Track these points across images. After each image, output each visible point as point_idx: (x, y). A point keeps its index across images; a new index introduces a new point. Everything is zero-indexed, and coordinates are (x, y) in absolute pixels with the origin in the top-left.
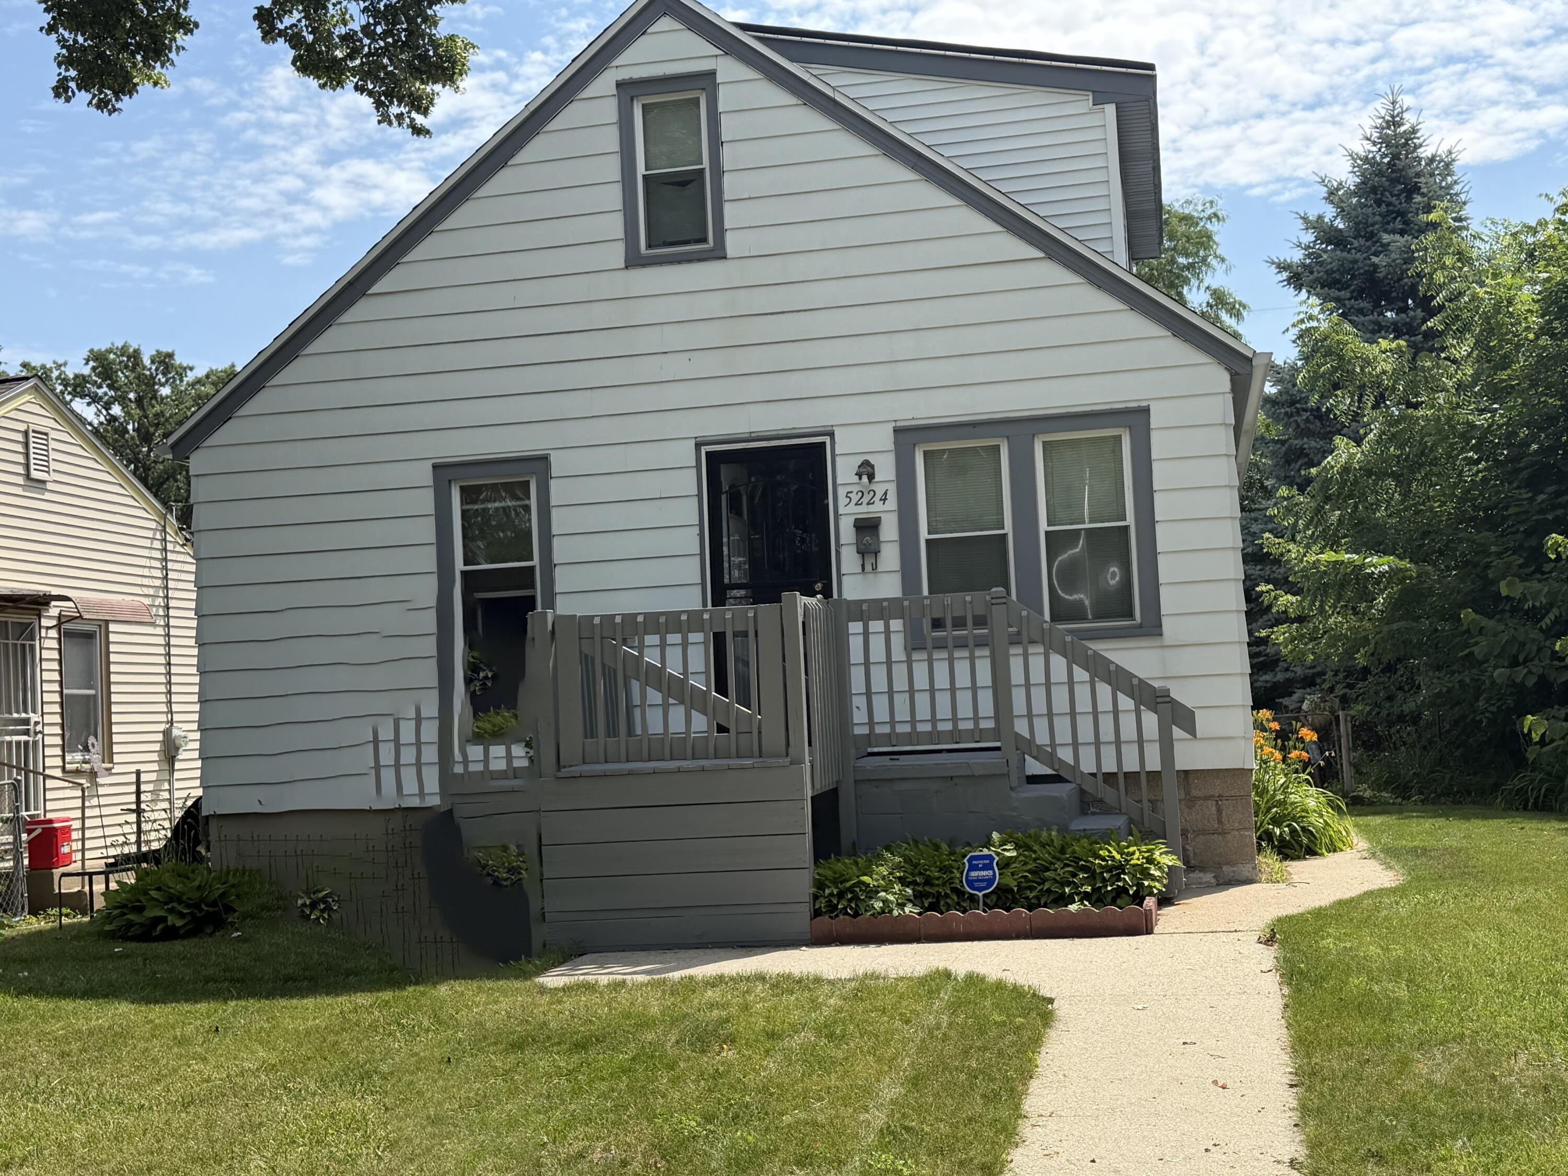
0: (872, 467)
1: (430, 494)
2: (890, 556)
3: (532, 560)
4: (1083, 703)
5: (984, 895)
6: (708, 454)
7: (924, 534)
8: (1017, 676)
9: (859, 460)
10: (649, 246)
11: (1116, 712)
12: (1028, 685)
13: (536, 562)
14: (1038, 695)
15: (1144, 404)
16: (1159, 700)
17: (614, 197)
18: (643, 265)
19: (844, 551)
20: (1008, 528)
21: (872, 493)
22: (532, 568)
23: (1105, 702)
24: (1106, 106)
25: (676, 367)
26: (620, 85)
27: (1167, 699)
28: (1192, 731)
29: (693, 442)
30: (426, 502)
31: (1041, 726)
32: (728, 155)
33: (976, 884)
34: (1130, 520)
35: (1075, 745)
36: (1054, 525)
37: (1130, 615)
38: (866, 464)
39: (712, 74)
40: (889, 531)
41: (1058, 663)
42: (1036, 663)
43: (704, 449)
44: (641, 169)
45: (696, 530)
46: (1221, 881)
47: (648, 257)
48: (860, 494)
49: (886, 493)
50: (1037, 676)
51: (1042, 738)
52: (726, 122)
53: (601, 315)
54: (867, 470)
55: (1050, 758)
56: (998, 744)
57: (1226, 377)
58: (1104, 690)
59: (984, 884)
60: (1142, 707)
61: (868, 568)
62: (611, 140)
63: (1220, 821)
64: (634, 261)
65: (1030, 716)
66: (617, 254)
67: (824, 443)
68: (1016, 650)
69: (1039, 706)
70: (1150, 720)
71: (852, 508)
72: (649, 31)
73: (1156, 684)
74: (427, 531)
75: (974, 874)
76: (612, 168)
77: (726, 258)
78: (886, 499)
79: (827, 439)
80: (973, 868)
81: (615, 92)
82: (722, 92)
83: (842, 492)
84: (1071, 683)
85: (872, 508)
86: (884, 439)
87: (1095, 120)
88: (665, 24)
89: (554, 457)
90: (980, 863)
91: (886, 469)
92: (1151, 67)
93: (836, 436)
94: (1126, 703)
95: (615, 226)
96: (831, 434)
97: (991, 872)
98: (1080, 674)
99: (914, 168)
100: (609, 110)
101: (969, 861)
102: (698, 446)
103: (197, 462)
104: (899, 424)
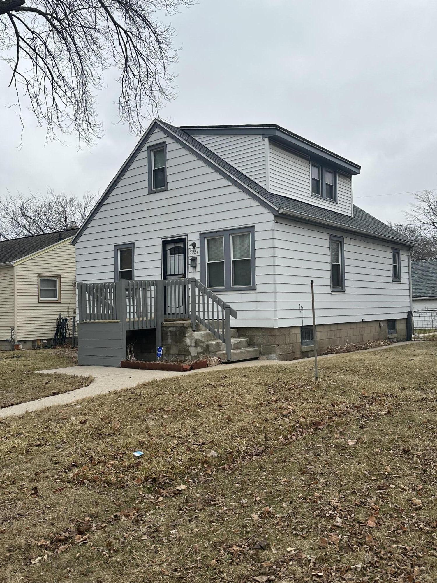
0: (195, 244)
1: (114, 253)
2: (198, 268)
7: (207, 262)
9: (192, 242)
10: (154, 188)
13: (132, 269)
15: (254, 225)
16: (226, 308)
17: (146, 176)
18: (152, 193)
19: (189, 266)
20: (224, 260)
21: (195, 251)
24: (266, 138)
25: (158, 219)
27: (229, 308)
28: (235, 317)
29: (160, 238)
32: (168, 163)
34: (251, 257)
36: (235, 259)
37: (249, 284)
39: (165, 142)
40: (198, 261)
43: (162, 240)
44: (153, 169)
47: (154, 191)
50: (201, 301)
52: (167, 155)
53: (144, 207)
57: (273, 216)
58: (215, 305)
60: (224, 310)
61: (194, 270)
62: (147, 161)
66: (146, 191)
67: (185, 238)
71: (191, 255)
72: (153, 133)
73: (227, 304)
74: (112, 261)
76: (146, 169)
77: (167, 190)
78: (198, 253)
81: (148, 149)
82: (167, 147)
83: (189, 251)
85: (195, 255)
86: (197, 236)
87: (263, 143)
88: (156, 131)
89: (135, 243)
91: (198, 245)
94: (220, 309)
95: (146, 184)
96: (187, 235)
97: (161, 352)
98: (211, 301)
100: (146, 154)
104: (200, 232)
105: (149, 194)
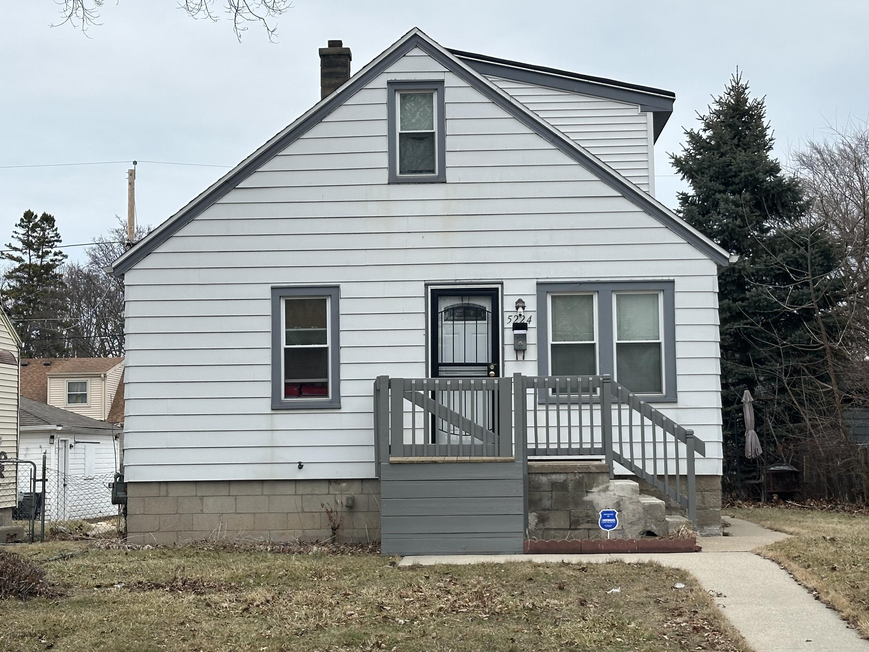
0: (524, 303)
1: (269, 304)
2: (532, 353)
3: (326, 344)
6: (432, 290)
7: (550, 342)
9: (517, 299)
10: (401, 172)
11: (665, 442)
12: (620, 426)
13: (329, 344)
15: (672, 278)
16: (688, 436)
17: (383, 145)
18: (398, 183)
19: (506, 348)
20: (596, 341)
21: (523, 317)
24: (648, 113)
25: (414, 241)
26: (389, 83)
27: (691, 436)
28: (703, 453)
29: (423, 283)
30: (267, 308)
32: (450, 127)
33: (606, 526)
34: (662, 340)
36: (620, 340)
37: (660, 391)
38: (520, 301)
39: (442, 82)
40: (532, 339)
41: (637, 415)
42: (625, 414)
43: (430, 288)
44: (398, 130)
45: (424, 332)
47: (402, 179)
48: (516, 317)
49: (530, 318)
52: (448, 108)
53: (373, 209)
54: (520, 304)
55: (629, 464)
56: (603, 457)
57: (715, 267)
59: (610, 526)
60: (679, 440)
61: (520, 358)
62: (383, 112)
63: (703, 503)
64: (393, 181)
65: (621, 443)
66: (384, 176)
69: (626, 438)
74: (267, 324)
75: (605, 520)
76: (383, 128)
77: (445, 182)
78: (530, 321)
79: (499, 286)
80: (604, 517)
81: (386, 87)
82: (447, 91)
83: (506, 315)
84: (643, 426)
86: (531, 288)
87: (642, 120)
88: (416, 52)
89: (342, 286)
90: (608, 515)
91: (531, 304)
92: (673, 95)
93: (504, 285)
95: (384, 160)
97: (614, 520)
99: (552, 142)
100: (382, 96)
101: (602, 514)
102: (426, 285)
103: (129, 278)
104: (539, 280)
105: (389, 184)
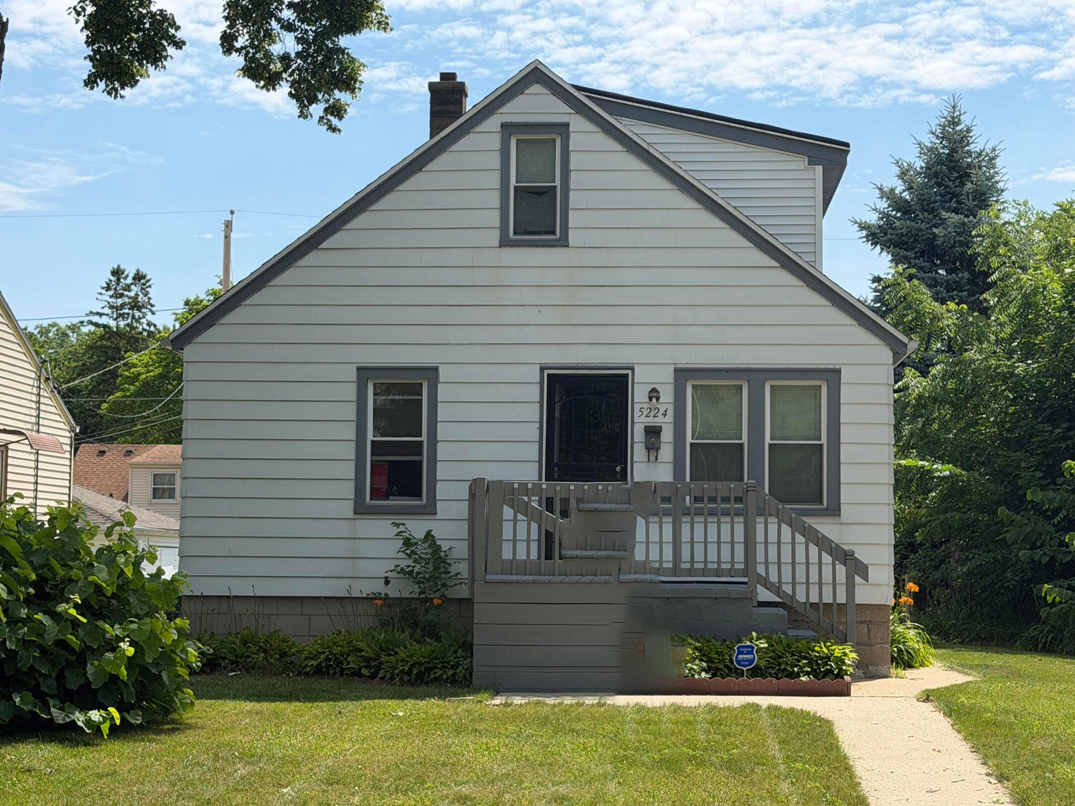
0: (658, 392)
1: (354, 386)
2: (666, 452)
3: (421, 436)
4: (800, 557)
5: (747, 670)
6: (549, 375)
7: (689, 439)
8: (760, 537)
9: (650, 388)
10: (515, 233)
11: (820, 564)
12: (766, 543)
13: (424, 438)
14: (773, 549)
15: (837, 367)
16: (847, 557)
17: (494, 199)
18: (512, 246)
19: (635, 445)
20: (745, 440)
21: (657, 410)
22: (421, 443)
23: (814, 558)
24: (816, 167)
25: (528, 316)
26: (503, 125)
27: (852, 557)
28: (866, 579)
29: (538, 367)
30: (350, 392)
31: (773, 569)
32: (575, 179)
33: (742, 663)
34: (824, 441)
35: (794, 583)
36: (774, 440)
37: (821, 502)
38: (654, 390)
39: (567, 125)
40: (667, 435)
41: (786, 530)
42: (773, 528)
43: (546, 372)
44: (513, 182)
45: (538, 425)
46: (868, 675)
47: (517, 241)
48: (649, 410)
49: (666, 411)
50: (773, 537)
51: (774, 578)
52: (573, 157)
53: (481, 277)
54: (654, 394)
55: (776, 589)
56: (745, 580)
57: (891, 354)
58: (814, 549)
59: (746, 663)
60: (837, 562)
61: (652, 458)
62: (495, 161)
63: (869, 638)
64: (505, 242)
65: (766, 563)
66: (494, 237)
67: (628, 375)
68: (760, 519)
69: (773, 557)
70: (841, 570)
71: (643, 419)
72: (525, 92)
73: (846, 547)
74: (350, 412)
75: (741, 657)
76: (494, 180)
77: (568, 246)
78: (666, 415)
79: (629, 372)
80: (740, 653)
81: (499, 130)
82: (573, 138)
83: (637, 408)
84: (793, 543)
85: (656, 420)
86: (667, 375)
87: (808, 174)
88: (536, 88)
89: (442, 370)
90: (745, 650)
91: (667, 395)
92: (847, 145)
93: (636, 371)
94: (827, 558)
95: (494, 218)
96: (633, 369)
97: (752, 656)
98: (800, 538)
99: (698, 200)
100: (494, 142)
101: (738, 648)
102: (542, 369)
103: (189, 353)
104: (677, 366)
105: (500, 246)
